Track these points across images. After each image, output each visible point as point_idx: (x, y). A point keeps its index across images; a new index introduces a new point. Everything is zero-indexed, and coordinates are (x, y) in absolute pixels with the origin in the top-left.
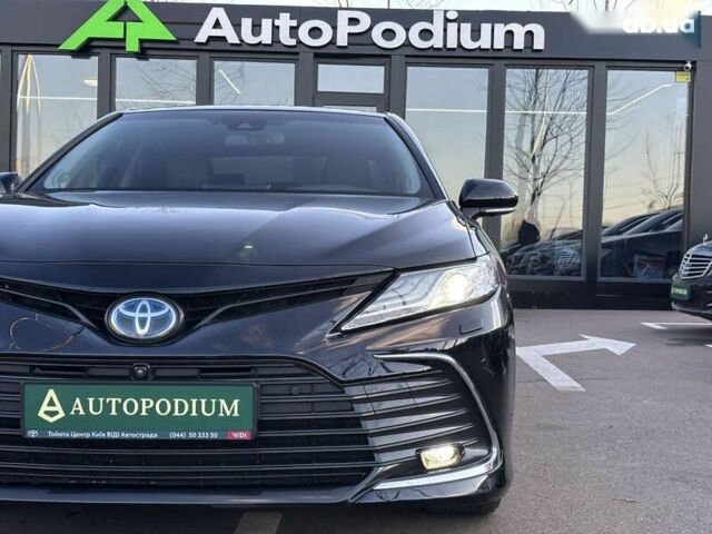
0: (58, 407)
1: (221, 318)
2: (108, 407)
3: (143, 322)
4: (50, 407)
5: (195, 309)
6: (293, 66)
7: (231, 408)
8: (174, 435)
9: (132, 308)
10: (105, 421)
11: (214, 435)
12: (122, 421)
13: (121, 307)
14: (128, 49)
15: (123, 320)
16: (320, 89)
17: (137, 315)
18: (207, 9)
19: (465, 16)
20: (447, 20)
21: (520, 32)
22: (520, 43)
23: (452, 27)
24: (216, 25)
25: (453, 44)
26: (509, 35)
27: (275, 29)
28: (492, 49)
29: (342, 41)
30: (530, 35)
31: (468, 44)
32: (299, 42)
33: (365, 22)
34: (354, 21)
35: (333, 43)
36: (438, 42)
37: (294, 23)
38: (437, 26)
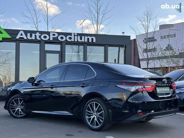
6: (39, 45)
16: (45, 50)
18: (19, 31)
19: (78, 34)
20: (75, 35)
21: (90, 38)
22: (90, 41)
23: (76, 37)
24: (21, 35)
25: (76, 40)
26: (88, 39)
27: (36, 36)
28: (85, 42)
29: (51, 39)
30: (92, 39)
31: (79, 40)
32: (41, 39)
33: (56, 35)
34: (54, 35)
35: (49, 39)
36: (73, 40)
37: (40, 35)
38: (73, 37)
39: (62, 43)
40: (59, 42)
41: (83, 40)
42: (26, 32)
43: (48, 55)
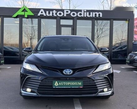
0: (57, 84)
1: (78, 72)
2: (64, 84)
3: (68, 72)
4: (56, 84)
5: (74, 70)
6: (56, 20)
7: (80, 84)
8: (73, 87)
9: (66, 70)
10: (63, 85)
11: (78, 87)
12: (66, 86)
13: (65, 70)
14: (25, 17)
15: (65, 72)
16: (61, 24)
17: (67, 71)
18: (40, 9)
19: (87, 11)
20: (84, 12)
21: (97, 14)
22: (97, 16)
23: (85, 13)
24: (42, 12)
25: (85, 16)
26: (96, 14)
27: (53, 13)
28: (93, 17)
29: (65, 15)
30: (99, 14)
31: (88, 16)
32: (57, 16)
33: (69, 12)
34: (67, 12)
35: (63, 16)
36: (83, 16)
37: (56, 12)
38: (82, 13)
39: (74, 18)
40: (72, 17)
41: (91, 16)
42: (45, 10)
43: (63, 28)
